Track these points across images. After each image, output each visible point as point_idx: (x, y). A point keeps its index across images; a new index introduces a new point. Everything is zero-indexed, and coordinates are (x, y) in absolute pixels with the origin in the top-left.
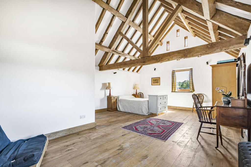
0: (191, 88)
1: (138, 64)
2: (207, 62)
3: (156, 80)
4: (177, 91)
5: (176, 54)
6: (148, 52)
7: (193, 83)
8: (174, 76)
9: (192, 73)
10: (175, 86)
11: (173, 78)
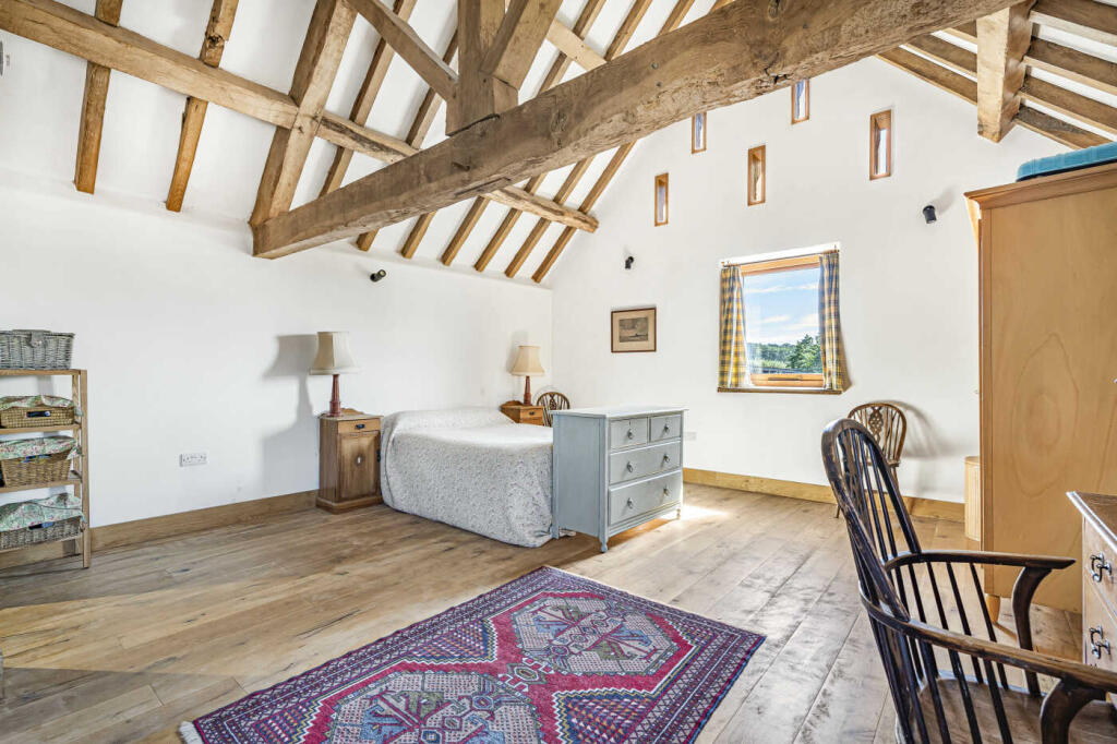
0: (832, 367)
1: (434, 186)
2: (925, 209)
3: (634, 321)
4: (752, 386)
5: (688, 54)
6: (491, 86)
7: (839, 340)
8: (731, 299)
9: (837, 277)
10: (737, 354)
11: (729, 311)
